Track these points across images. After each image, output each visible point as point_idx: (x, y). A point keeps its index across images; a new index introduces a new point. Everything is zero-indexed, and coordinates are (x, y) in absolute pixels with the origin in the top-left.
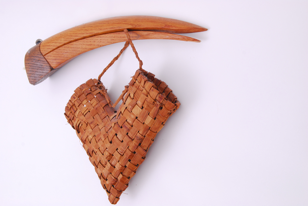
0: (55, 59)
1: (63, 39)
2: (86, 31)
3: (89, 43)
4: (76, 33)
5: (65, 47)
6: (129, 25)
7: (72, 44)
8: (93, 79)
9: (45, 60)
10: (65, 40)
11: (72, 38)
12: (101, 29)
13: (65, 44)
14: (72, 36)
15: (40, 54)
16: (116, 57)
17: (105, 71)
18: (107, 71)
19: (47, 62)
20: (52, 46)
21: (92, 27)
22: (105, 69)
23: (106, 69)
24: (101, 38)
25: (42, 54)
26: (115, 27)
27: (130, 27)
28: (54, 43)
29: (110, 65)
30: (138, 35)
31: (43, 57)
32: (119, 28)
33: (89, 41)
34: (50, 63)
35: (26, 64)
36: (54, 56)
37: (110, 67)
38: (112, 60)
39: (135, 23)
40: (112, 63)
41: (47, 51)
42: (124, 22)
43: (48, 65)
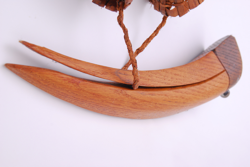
0: (212, 63)
1: (208, 89)
2: (183, 97)
3: (178, 77)
4: (193, 96)
5: (204, 77)
6: (130, 96)
7: (198, 80)
8: (178, 16)
9: (223, 64)
10: (205, 87)
11: (198, 88)
12: (166, 95)
13: (205, 81)
14: (198, 92)
15: (229, 73)
16: (141, 52)
17: (156, 32)
18: (153, 32)
19: (221, 61)
20: (218, 82)
21: (176, 102)
22: (156, 35)
23: (154, 35)
24: (165, 81)
25: (227, 73)
26: (148, 96)
27: (129, 92)
28: (216, 85)
29: (149, 40)
30: (118, 76)
31: (226, 69)
32: (143, 93)
33: (178, 80)
34: (217, 59)
35: (241, 63)
36: (215, 67)
37: (148, 37)
38: (145, 48)
39: (123, 97)
40: (146, 43)
41: (222, 76)
42: (137, 101)
43: (219, 57)
